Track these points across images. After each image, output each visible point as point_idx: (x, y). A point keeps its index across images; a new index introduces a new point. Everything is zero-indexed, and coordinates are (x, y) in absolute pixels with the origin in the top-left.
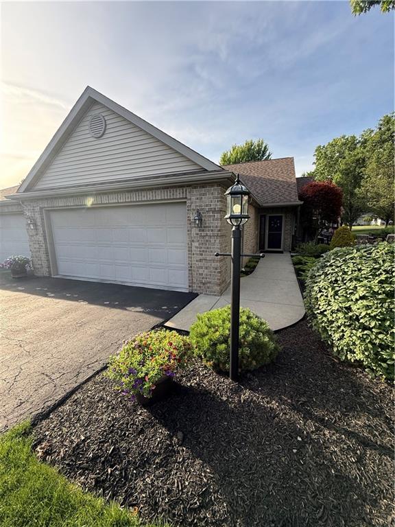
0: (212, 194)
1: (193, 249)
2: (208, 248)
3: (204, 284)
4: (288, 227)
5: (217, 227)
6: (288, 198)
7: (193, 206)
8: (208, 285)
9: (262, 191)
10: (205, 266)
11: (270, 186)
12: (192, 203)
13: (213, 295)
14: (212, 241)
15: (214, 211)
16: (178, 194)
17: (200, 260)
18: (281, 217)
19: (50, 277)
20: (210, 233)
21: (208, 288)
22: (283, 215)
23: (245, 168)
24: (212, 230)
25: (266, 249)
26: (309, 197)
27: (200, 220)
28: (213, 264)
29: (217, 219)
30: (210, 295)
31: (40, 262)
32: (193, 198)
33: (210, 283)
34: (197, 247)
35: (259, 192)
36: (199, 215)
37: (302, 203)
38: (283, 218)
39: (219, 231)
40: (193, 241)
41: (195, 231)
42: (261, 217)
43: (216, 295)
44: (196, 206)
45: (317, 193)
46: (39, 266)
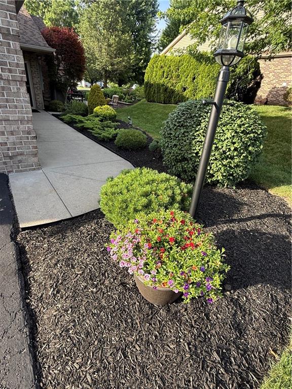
2: (7, 101)
3: (11, 158)
8: (19, 158)
10: (8, 129)
13: (30, 170)
21: (20, 161)
24: (10, 71)
28: (21, 127)
30: (26, 171)
33: (22, 154)
43: (34, 169)
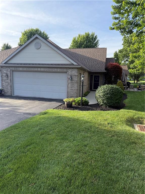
0: (75, 71)
1: (69, 86)
2: (73, 86)
4: (102, 81)
5: (76, 80)
6: (101, 69)
7: (69, 74)
9: (91, 65)
11: (95, 63)
12: (69, 73)
14: (75, 84)
15: (75, 76)
16: (65, 70)
17: (71, 90)
18: (99, 76)
19: (11, 96)
20: (74, 82)
22: (100, 75)
23: (85, 52)
25: (93, 89)
26: (109, 69)
27: (71, 78)
28: (75, 91)
29: (76, 78)
31: (7, 90)
32: (69, 72)
34: (70, 86)
35: (90, 65)
36: (71, 76)
37: (106, 71)
38: (100, 76)
39: (77, 81)
40: (69, 84)
41: (69, 81)
42: (91, 75)
44: (70, 74)
45: (112, 68)
46: (7, 92)
